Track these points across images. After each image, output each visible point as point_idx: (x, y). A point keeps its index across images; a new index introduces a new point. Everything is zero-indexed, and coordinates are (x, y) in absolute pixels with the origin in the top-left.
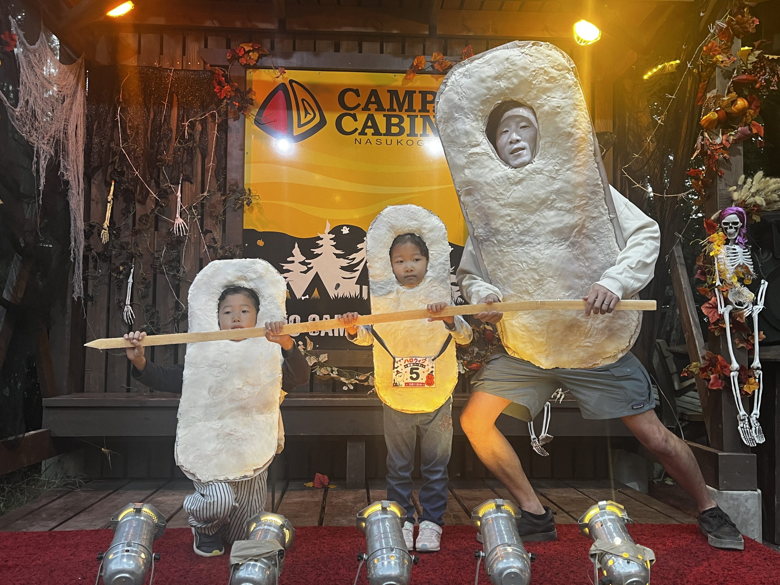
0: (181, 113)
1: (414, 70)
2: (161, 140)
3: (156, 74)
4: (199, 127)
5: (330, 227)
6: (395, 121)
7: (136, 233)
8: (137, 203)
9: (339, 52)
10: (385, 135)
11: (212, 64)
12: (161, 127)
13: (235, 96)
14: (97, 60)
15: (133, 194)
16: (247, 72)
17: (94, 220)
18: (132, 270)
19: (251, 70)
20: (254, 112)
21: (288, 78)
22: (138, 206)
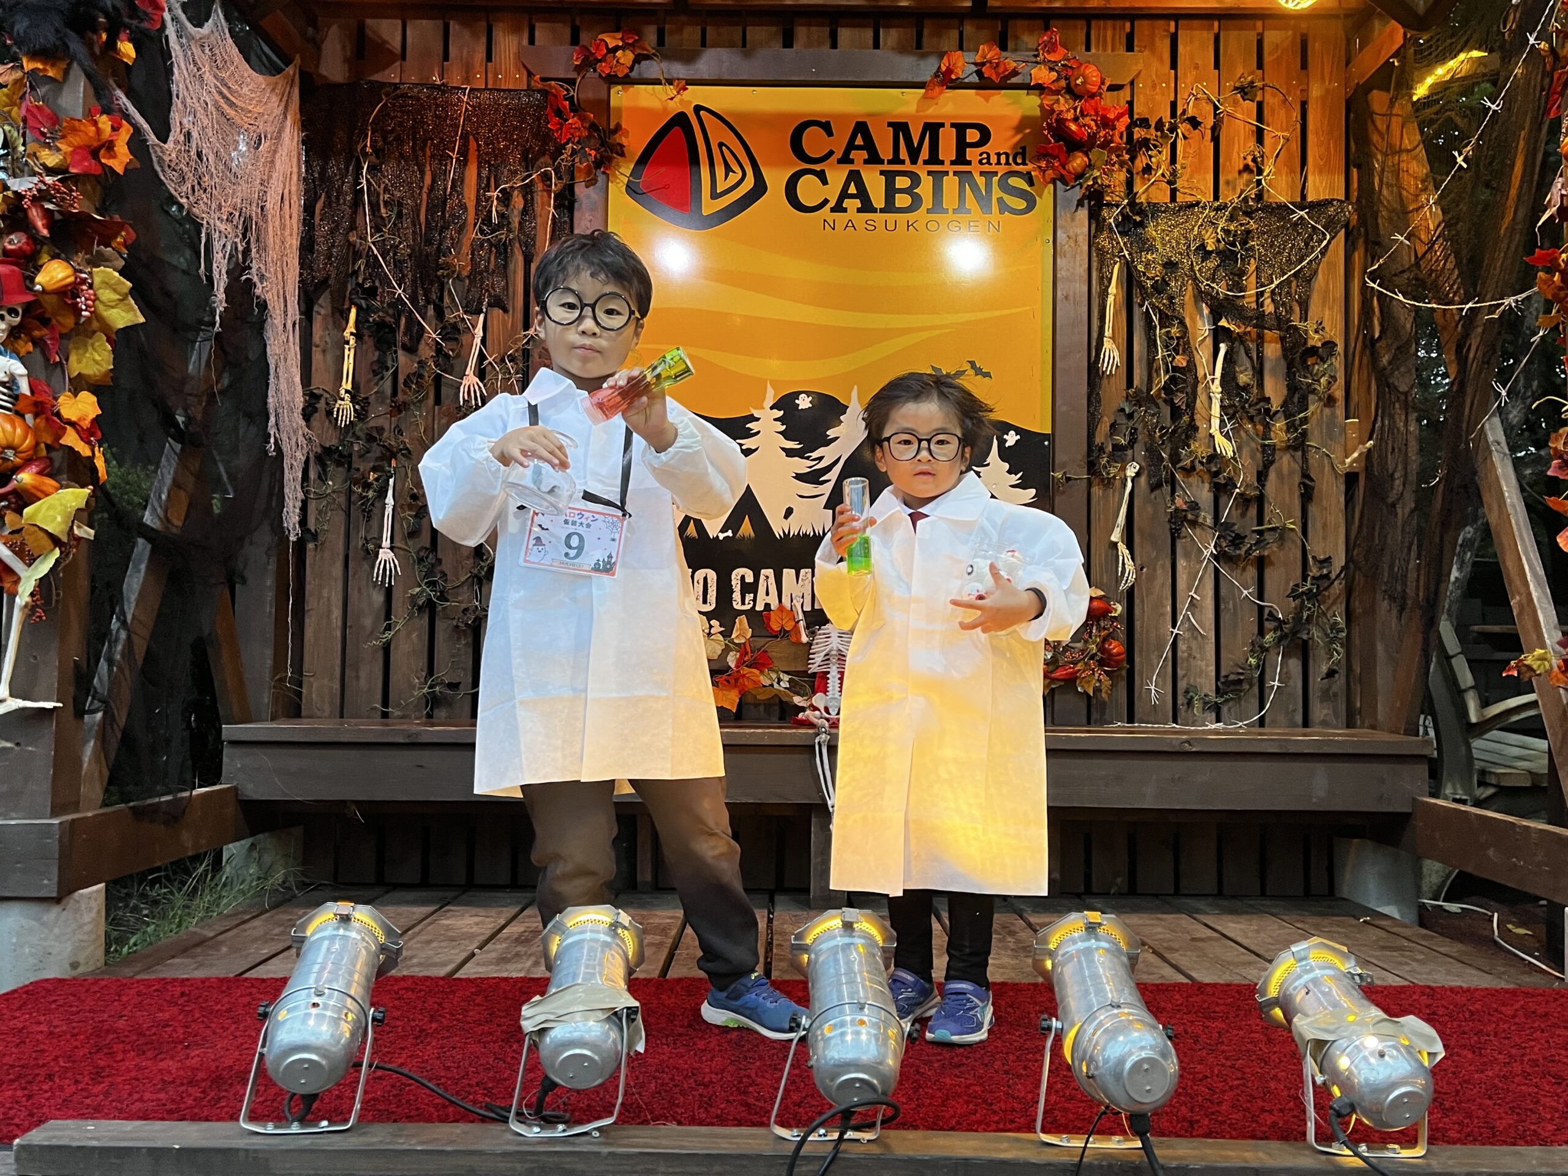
0: (485, 173)
1: (942, 81)
2: (444, 228)
3: (435, 99)
4: (518, 201)
5: (774, 397)
6: (902, 182)
7: (399, 408)
8: (400, 352)
9: (792, 47)
10: (882, 211)
11: (543, 76)
12: (445, 202)
13: (589, 137)
14: (323, 71)
15: (393, 331)
16: (612, 91)
17: (320, 382)
18: (391, 481)
19: (619, 87)
20: (625, 170)
21: (691, 102)
22: (402, 357)
